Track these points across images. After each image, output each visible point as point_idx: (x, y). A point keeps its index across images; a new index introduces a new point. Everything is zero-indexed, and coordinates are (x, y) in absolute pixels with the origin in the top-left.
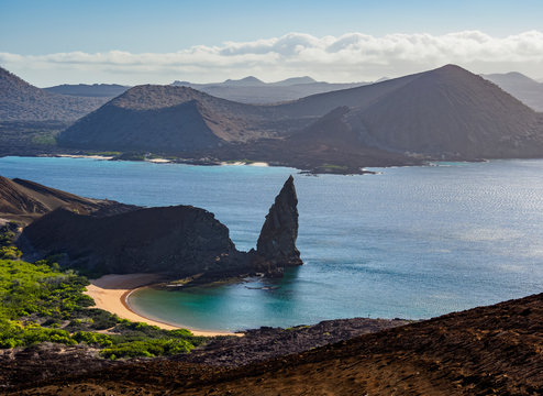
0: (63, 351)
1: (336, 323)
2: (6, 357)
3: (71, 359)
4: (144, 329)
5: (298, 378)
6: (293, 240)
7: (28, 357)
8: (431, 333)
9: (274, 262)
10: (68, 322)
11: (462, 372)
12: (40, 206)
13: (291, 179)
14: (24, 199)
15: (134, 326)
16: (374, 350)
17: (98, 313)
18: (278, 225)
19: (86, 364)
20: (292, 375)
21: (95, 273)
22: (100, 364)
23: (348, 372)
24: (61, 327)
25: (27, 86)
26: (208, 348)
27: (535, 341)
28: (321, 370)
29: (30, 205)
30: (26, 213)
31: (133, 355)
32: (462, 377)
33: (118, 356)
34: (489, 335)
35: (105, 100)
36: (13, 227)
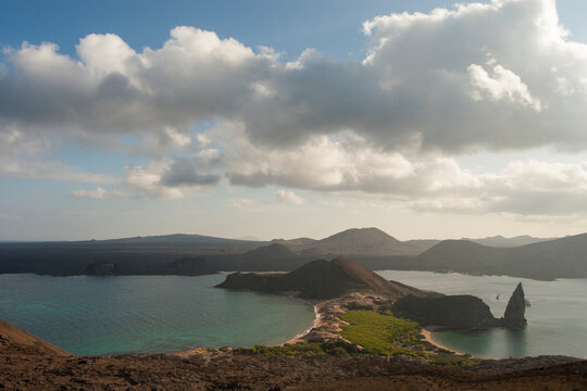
0: (411, 360)
1: (547, 357)
2: (386, 360)
3: (415, 363)
4: (448, 352)
5: (519, 384)
6: (523, 314)
7: (396, 361)
10: (413, 347)
12: (401, 293)
13: (520, 284)
14: (395, 290)
15: (443, 351)
16: (561, 373)
17: (427, 343)
18: (515, 306)
21: (424, 325)
22: (428, 368)
23: (545, 384)
24: (410, 348)
26: (481, 364)
28: (531, 381)
29: (397, 292)
30: (396, 296)
31: (443, 365)
33: (436, 364)
36: (390, 301)
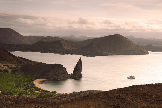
0: (28, 96)
1: (90, 91)
2: (14, 97)
3: (29, 98)
5: (76, 104)
6: (81, 72)
7: (19, 98)
8: (106, 94)
9: (77, 77)
10: (29, 90)
11: (111, 104)
12: (24, 63)
14: (20, 61)
17: (36, 88)
18: (77, 69)
19: (33, 99)
20: (75, 103)
22: (36, 99)
23: (87, 103)
25: (22, 36)
26: (61, 96)
27: (128, 97)
28: (82, 102)
29: (21, 63)
30: (21, 65)
32: (111, 105)
33: (40, 97)
34: (119, 95)
35: (40, 39)
36: (17, 67)
